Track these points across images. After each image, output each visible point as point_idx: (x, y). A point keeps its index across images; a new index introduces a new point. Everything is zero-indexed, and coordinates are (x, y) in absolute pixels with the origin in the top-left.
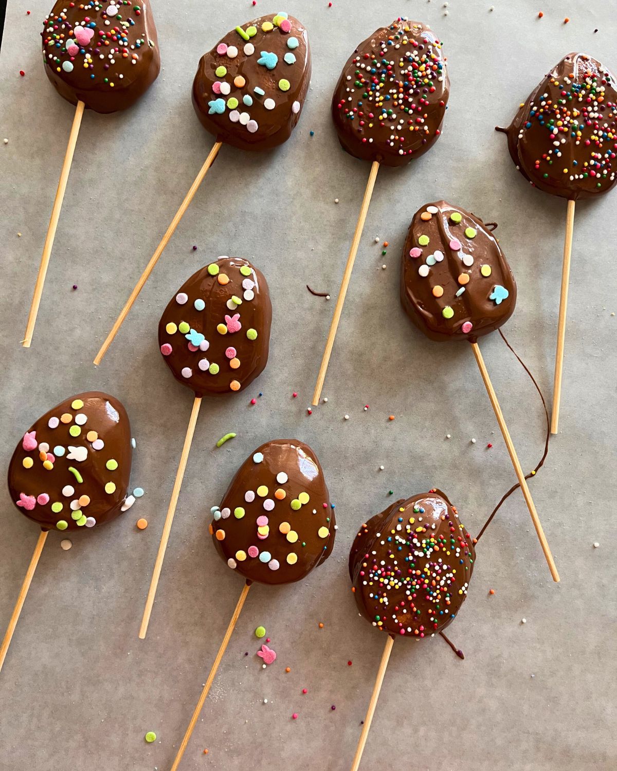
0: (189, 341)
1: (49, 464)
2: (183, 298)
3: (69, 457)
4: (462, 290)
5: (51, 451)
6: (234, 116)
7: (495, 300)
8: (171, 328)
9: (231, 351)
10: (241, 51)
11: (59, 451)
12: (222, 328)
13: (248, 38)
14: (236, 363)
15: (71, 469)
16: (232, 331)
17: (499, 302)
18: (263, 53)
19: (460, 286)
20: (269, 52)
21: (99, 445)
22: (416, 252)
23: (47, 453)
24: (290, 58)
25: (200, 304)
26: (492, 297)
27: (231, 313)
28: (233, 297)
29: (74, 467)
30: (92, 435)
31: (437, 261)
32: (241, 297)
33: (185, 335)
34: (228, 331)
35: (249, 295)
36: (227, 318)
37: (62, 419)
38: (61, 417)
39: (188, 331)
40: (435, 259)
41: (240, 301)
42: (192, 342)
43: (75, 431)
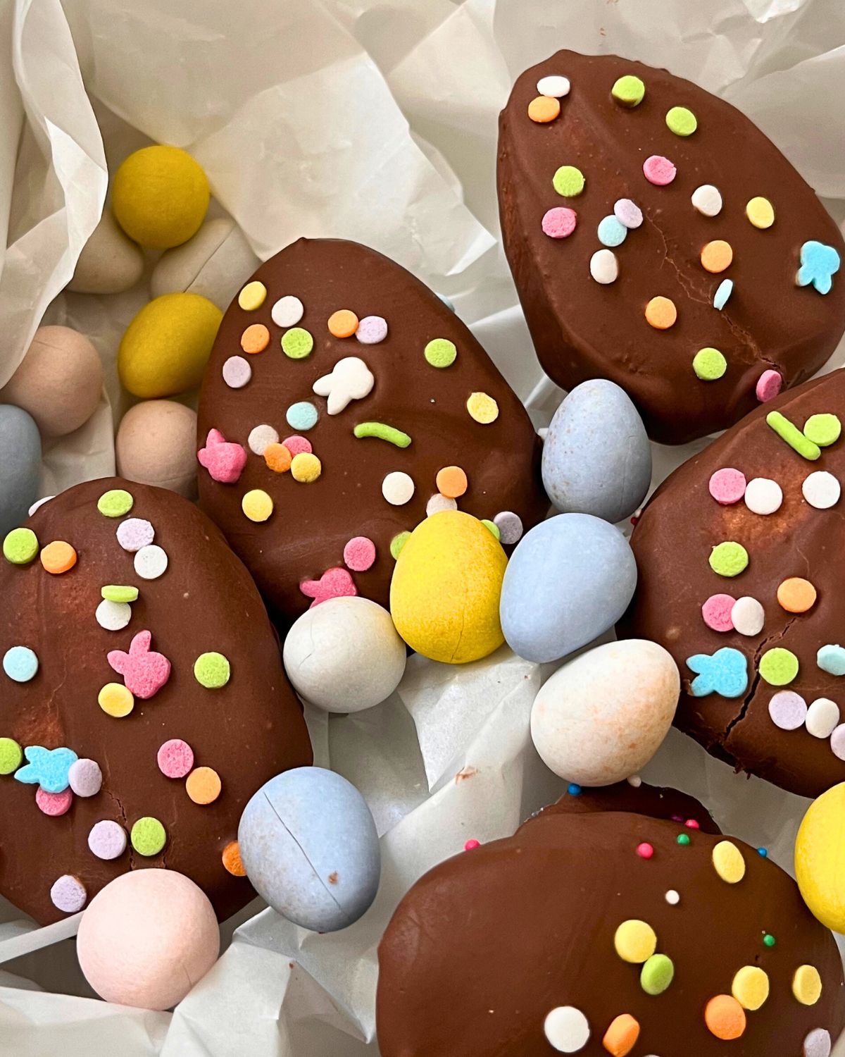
0: (36, 786)
1: (305, 465)
3: (334, 406)
4: (725, 287)
5: (285, 431)
6: (786, 711)
7: (811, 285)
9: (174, 757)
11: (301, 415)
12: (116, 700)
15: (361, 430)
16: (146, 692)
17: (824, 286)
19: (716, 278)
21: (373, 329)
22: (558, 222)
23: (280, 442)
26: (803, 278)
28: (107, 591)
29: (362, 420)
30: (341, 322)
31: (629, 230)
32: (131, 578)
33: (17, 776)
34: (134, 695)
35: (151, 563)
36: (115, 658)
37: (246, 349)
38: (241, 348)
39: (18, 760)
40: (624, 226)
41: (131, 593)
42: (45, 785)
43: (298, 344)
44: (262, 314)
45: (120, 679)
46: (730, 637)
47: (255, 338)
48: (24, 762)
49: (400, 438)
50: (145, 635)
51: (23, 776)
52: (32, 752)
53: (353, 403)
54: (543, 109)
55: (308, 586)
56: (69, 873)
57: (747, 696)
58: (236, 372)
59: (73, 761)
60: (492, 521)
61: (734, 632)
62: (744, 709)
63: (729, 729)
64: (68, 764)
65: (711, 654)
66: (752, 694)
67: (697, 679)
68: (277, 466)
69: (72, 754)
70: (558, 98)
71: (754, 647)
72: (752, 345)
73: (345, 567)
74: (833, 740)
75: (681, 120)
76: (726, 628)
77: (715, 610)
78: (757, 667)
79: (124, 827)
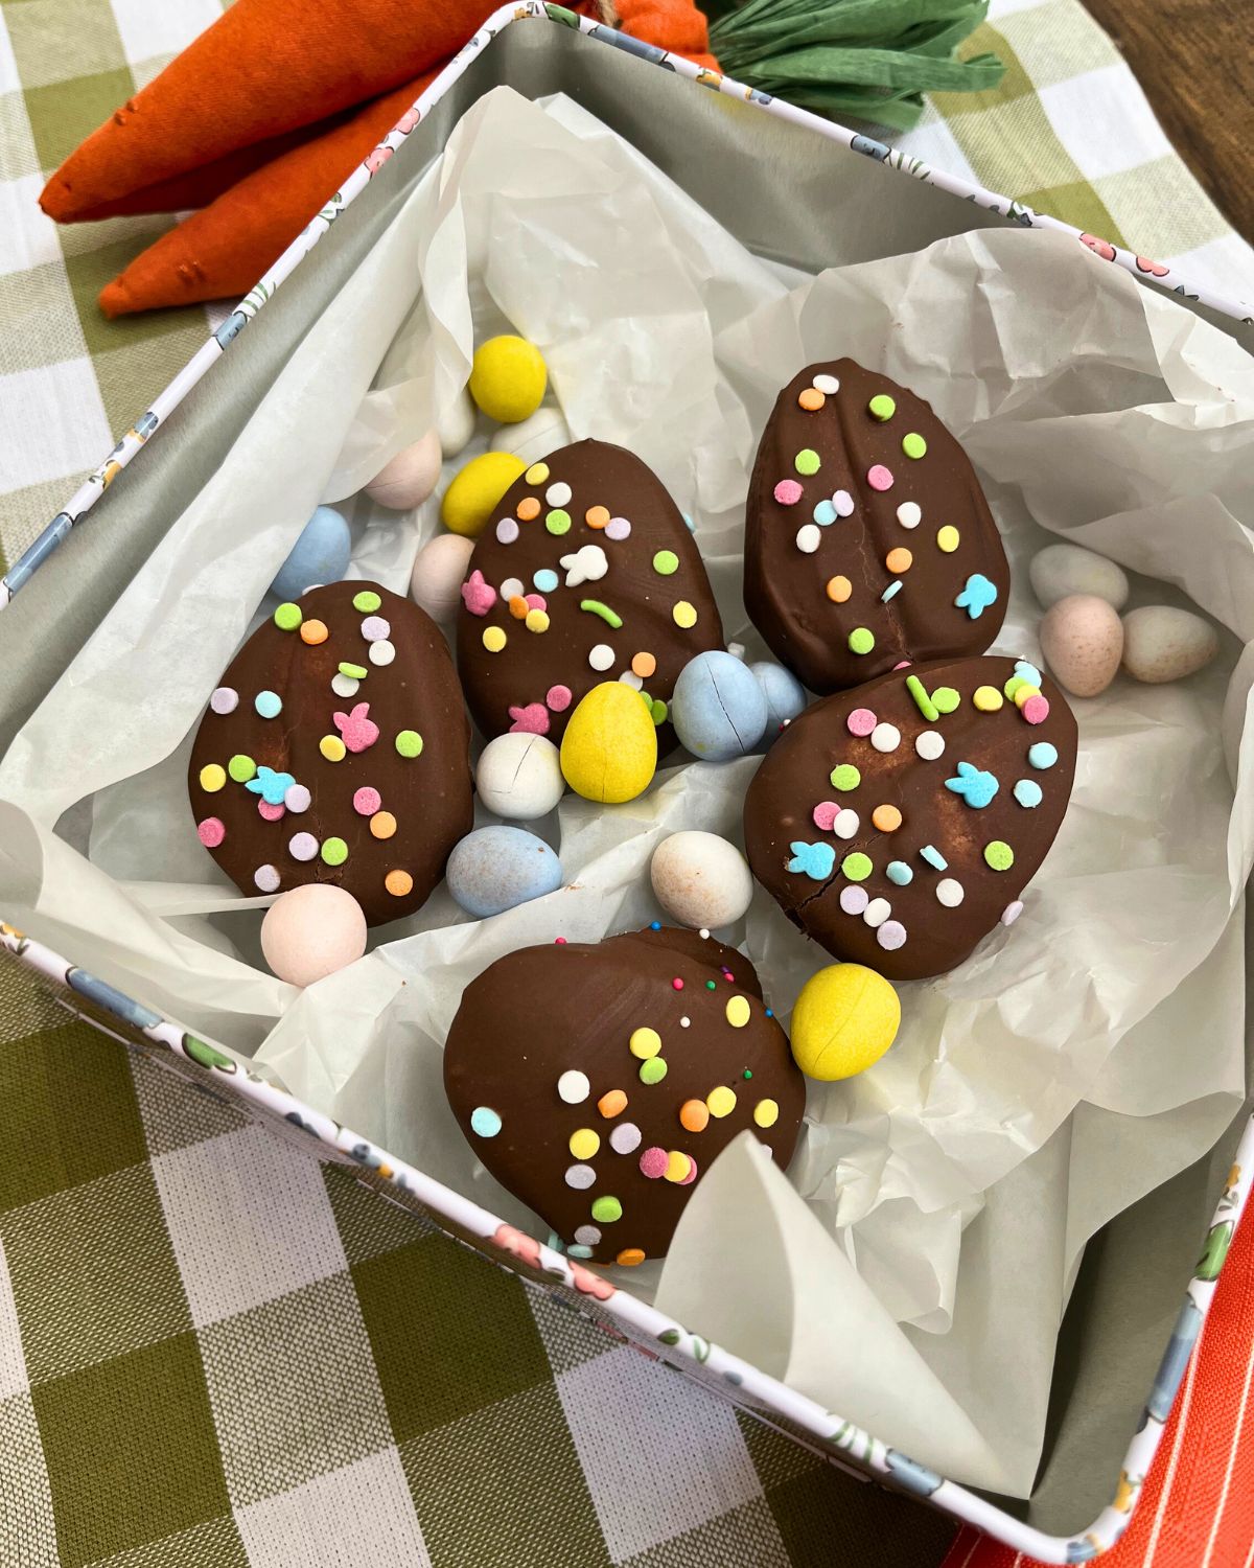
0: (260, 796)
1: (538, 619)
2: (227, 701)
3: (573, 579)
4: (897, 586)
5: (530, 588)
6: (853, 901)
7: (967, 608)
8: (212, 778)
9: (367, 799)
10: (909, 741)
11: (546, 580)
12: (333, 748)
13: (933, 716)
14: (384, 826)
15: (587, 604)
16: (356, 748)
17: (976, 613)
18: (964, 767)
19: (892, 577)
20: (981, 769)
22: (789, 492)
23: (524, 596)
24: (1029, 793)
25: (269, 704)
26: (962, 601)
27: (347, 705)
28: (344, 667)
29: (590, 598)
30: (597, 516)
31: (839, 517)
32: (364, 661)
33: (246, 785)
34: (347, 749)
35: (383, 653)
36: (339, 718)
37: (519, 515)
38: (516, 513)
39: (252, 774)
40: (835, 511)
41: (362, 672)
42: (266, 797)
43: (559, 523)
44: (539, 491)
45: (339, 734)
46: (830, 836)
47: (529, 508)
48: (256, 777)
49: (615, 620)
50: (366, 706)
51: (252, 786)
52: (264, 771)
53: (587, 582)
54: (811, 399)
55: (515, 711)
56: (271, 864)
57: (828, 882)
58: (508, 531)
59: (292, 784)
60: (666, 703)
61: (832, 832)
62: (823, 890)
63: (806, 902)
64: (288, 786)
65: (811, 844)
66: (832, 881)
67: (795, 860)
68: (518, 614)
69: (292, 780)
70: (825, 395)
71: (844, 848)
72: (901, 638)
73: (545, 704)
74: (880, 931)
75: (915, 445)
76: (828, 828)
77: (823, 813)
78: (842, 863)
79: (319, 841)
